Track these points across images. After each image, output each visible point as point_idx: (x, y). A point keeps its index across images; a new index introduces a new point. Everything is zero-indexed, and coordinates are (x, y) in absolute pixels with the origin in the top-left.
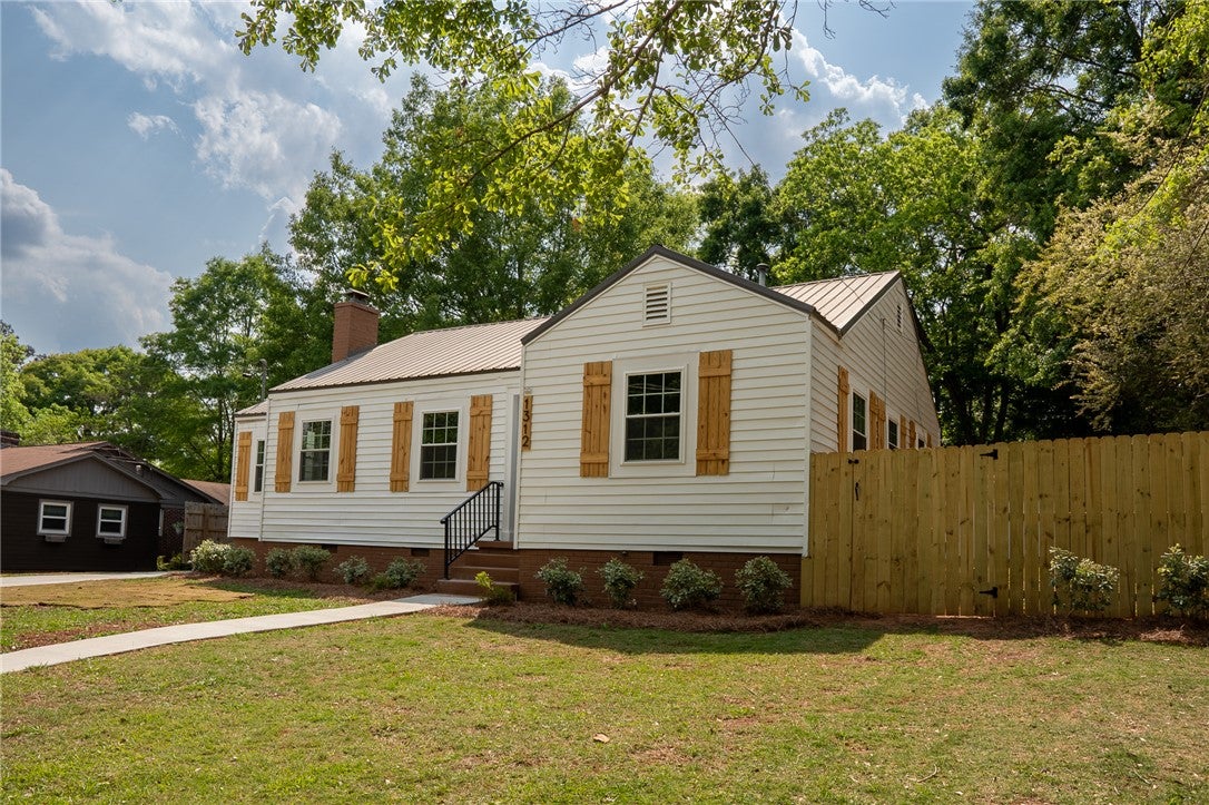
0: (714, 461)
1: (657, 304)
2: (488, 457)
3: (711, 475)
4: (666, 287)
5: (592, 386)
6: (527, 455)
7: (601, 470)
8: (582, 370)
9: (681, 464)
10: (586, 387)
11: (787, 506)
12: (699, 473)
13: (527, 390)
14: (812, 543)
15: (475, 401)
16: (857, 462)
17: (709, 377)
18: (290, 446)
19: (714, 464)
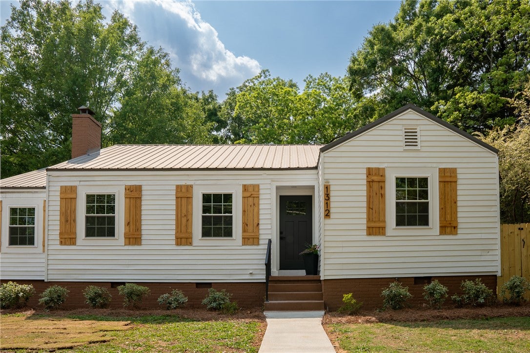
0: (449, 226)
1: (411, 138)
2: (258, 224)
3: (448, 234)
4: (416, 129)
5: (373, 181)
6: (328, 221)
7: (381, 232)
8: (365, 171)
9: (430, 229)
10: (368, 182)
11: (489, 250)
12: (441, 233)
13: (327, 181)
14: (503, 269)
15: (245, 188)
16: (522, 229)
17: (445, 182)
18: (74, 212)
19: (449, 229)
